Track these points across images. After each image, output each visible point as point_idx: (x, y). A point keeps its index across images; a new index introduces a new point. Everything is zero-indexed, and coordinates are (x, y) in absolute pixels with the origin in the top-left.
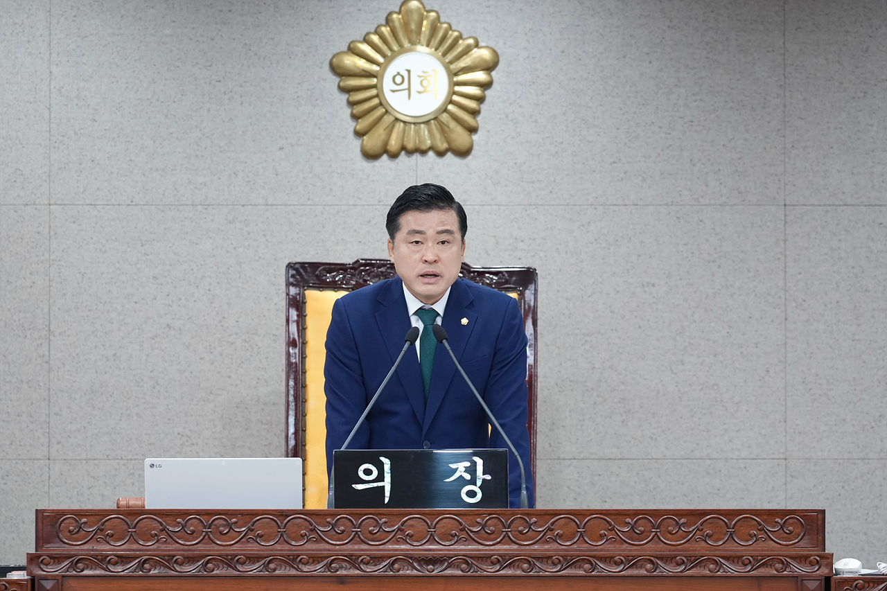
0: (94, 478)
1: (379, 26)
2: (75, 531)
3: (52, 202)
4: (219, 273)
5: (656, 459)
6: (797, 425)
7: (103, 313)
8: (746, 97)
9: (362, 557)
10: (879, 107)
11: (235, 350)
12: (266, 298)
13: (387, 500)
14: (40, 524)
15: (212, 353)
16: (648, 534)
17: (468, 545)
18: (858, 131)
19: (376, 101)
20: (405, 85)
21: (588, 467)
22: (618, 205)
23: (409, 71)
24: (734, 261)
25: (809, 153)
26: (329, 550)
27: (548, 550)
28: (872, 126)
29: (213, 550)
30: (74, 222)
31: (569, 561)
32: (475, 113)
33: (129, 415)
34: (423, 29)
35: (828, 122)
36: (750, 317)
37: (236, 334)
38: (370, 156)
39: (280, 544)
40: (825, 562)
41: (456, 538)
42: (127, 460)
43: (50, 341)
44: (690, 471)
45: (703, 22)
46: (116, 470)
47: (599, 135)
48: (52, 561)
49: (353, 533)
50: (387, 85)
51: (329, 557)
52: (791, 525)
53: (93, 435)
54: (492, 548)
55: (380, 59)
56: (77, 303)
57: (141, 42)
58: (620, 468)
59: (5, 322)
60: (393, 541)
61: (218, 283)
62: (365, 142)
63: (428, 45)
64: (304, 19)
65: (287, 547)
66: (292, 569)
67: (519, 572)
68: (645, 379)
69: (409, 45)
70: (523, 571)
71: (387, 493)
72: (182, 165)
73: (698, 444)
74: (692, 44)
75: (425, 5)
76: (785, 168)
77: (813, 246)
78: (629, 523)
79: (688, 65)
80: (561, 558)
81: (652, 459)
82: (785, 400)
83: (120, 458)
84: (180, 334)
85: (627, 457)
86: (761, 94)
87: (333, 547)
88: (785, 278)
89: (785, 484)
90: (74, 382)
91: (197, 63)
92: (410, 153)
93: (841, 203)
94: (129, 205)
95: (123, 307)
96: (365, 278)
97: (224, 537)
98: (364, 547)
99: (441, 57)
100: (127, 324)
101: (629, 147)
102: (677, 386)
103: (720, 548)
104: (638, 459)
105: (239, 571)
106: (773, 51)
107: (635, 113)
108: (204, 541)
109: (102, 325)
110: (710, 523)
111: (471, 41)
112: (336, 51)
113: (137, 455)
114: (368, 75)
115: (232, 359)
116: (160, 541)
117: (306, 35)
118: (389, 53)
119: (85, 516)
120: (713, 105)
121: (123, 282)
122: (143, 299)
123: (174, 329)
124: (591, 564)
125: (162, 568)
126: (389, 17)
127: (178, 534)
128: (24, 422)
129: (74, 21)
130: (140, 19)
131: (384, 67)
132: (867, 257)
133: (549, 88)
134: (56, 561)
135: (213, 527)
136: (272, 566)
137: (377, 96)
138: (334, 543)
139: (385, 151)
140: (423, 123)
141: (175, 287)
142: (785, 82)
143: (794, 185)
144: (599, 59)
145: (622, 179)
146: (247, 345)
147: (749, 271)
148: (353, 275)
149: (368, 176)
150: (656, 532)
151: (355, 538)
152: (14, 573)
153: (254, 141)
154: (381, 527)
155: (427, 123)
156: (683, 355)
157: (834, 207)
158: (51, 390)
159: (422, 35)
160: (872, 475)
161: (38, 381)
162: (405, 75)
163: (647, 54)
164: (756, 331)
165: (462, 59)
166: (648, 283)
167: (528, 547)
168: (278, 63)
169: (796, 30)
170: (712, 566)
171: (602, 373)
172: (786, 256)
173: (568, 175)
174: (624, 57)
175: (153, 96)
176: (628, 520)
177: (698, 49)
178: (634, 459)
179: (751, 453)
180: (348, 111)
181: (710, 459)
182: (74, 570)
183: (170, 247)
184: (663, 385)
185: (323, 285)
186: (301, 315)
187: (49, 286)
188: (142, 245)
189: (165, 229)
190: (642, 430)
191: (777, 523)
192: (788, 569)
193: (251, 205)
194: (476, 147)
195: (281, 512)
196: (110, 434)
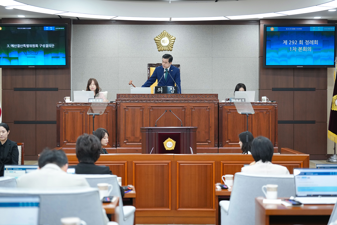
1: (160, 34)
9: (159, 100)
13: (162, 93)
14: (117, 96)
17: (172, 98)
22: (191, 57)
24: (206, 64)
29: (139, 99)
30: (121, 59)
32: (173, 45)
35: (218, 47)
38: (159, 51)
39: (148, 98)
40: (218, 101)
43: (118, 75)
47: (188, 48)
48: (119, 100)
49: (157, 97)
55: (160, 38)
56: (122, 70)
59: (113, 72)
60: (163, 98)
61: (140, 67)
64: (151, 33)
68: (194, 80)
76: (212, 52)
82: (212, 82)
87: (155, 99)
90: (121, 80)
91: (137, 39)
92: (164, 50)
93: (219, 57)
101: (192, 50)
103: (205, 99)
109: (125, 72)
112: (155, 37)
114: (159, 41)
116: (133, 98)
119: (123, 95)
120: (203, 44)
121: (128, 67)
122: (130, 69)
124: (188, 101)
125: (133, 101)
129: (121, 34)
131: (161, 39)
132: (223, 64)
133: (182, 42)
135: (139, 96)
136: (147, 101)
144: (188, 38)
145: (191, 54)
147: (208, 66)
148: (156, 65)
149: (159, 53)
150: (196, 97)
153: (144, 49)
154: (161, 96)
166: (195, 67)
167: (180, 99)
168: (147, 39)
169: (214, 35)
172: (212, 64)
173: (184, 53)
174: (192, 38)
180: (156, 45)
182: (122, 102)
183: (134, 63)
184: (197, 80)
185: (152, 67)
186: (150, 70)
187: (118, 68)
188: (130, 62)
189: (133, 60)
190: (194, 86)
191: (212, 96)
192: (213, 102)
193: (144, 57)
194: (173, 50)
195: (148, 94)
196: (126, 87)
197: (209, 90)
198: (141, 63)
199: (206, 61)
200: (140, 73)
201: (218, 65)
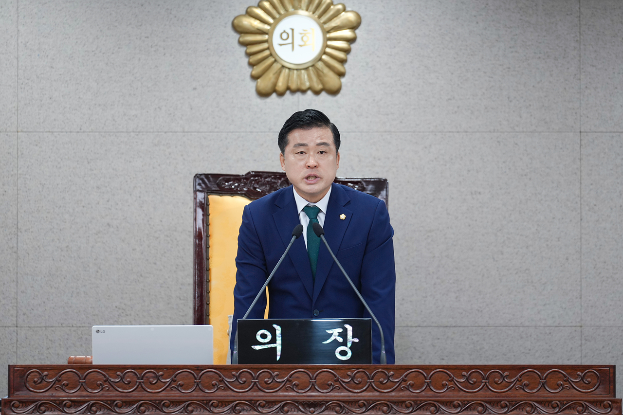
0: (51, 341)
2: (39, 381)
3: (19, 130)
4: (148, 184)
5: (482, 327)
6: (590, 301)
7: (58, 215)
8: (550, 49)
9: (260, 402)
11: (159, 243)
12: (183, 203)
13: (278, 358)
14: (12, 376)
15: (141, 245)
16: (479, 384)
17: (341, 392)
19: (267, 53)
20: (290, 40)
21: (430, 333)
22: (453, 132)
23: (293, 30)
24: (541, 175)
25: (598, 92)
26: (234, 396)
27: (403, 397)
29: (144, 396)
30: (36, 145)
31: (418, 405)
32: (343, 62)
33: (78, 293)
35: (614, 69)
36: (554, 218)
37: (160, 231)
38: (263, 94)
39: (196, 391)
40: (615, 405)
41: (332, 388)
42: (77, 327)
43: (17, 236)
44: (508, 336)
46: (68, 335)
47: (438, 79)
48: (21, 404)
49: (253, 383)
50: (276, 40)
51: (234, 402)
52: (589, 377)
53: (51, 308)
54: (359, 394)
55: (271, 21)
56: (39, 207)
57: (88, 7)
58: (454, 333)
60: (283, 390)
61: (146, 192)
62: (259, 84)
63: (307, 10)
65: (201, 394)
66: (205, 411)
67: (380, 413)
68: (473, 266)
69: (293, 10)
70: (383, 412)
71: (279, 353)
72: (119, 101)
73: (514, 315)
74: (509, 9)
76: (580, 103)
77: (602, 163)
78: (464, 376)
79: (506, 25)
80: (412, 403)
81: (479, 326)
82: (581, 281)
83: (71, 325)
84: (118, 230)
85: (459, 325)
86: (561, 47)
87: (237, 394)
89: (581, 346)
90: (36, 267)
91: (130, 24)
92: (293, 92)
94: (78, 132)
95: (74, 210)
96: (255, 186)
97: (153, 386)
98: (261, 394)
99: (317, 19)
100: (77, 223)
101: (461, 88)
102: (498, 271)
103: (535, 394)
104: (468, 327)
105: (165, 412)
106: (571, 14)
107: (466, 61)
108: (138, 389)
109: (57, 224)
110: (527, 376)
111: (340, 7)
112: (236, 14)
113: (84, 323)
114: (262, 32)
115: (157, 250)
116: (104, 389)
118: (277, 16)
119: (46, 370)
121: (74, 191)
122: (89, 204)
123: (113, 227)
124: (436, 407)
125: (106, 410)
127: (118, 384)
131: (273, 26)
133: (399, 43)
134: (24, 404)
135: (145, 378)
136: (190, 408)
137: (268, 48)
138: (238, 390)
139: (274, 91)
140: (304, 69)
141: (114, 195)
142: (580, 38)
143: (588, 117)
144: (438, 20)
145: (456, 112)
146: (169, 239)
147: (553, 182)
148: (245, 184)
149: (261, 110)
150: (486, 382)
151: (254, 387)
153: (174, 83)
154: (274, 379)
155: (306, 69)
156: (502, 246)
157: (618, 134)
158: (19, 274)
161: (9, 267)
162: (290, 32)
163: (475, 16)
164: (559, 228)
165: (333, 20)
166: (476, 192)
167: (387, 394)
168: (192, 23)
170: (528, 409)
171: (440, 261)
172: (581, 172)
173: (414, 109)
174: (457, 19)
175: (97, 49)
176: (464, 373)
177: (513, 12)
178: (465, 327)
179: (554, 322)
180: (245, 60)
181: (523, 326)
182: (38, 412)
183: (110, 164)
184: (487, 270)
185: (222, 191)
186: (206, 214)
187: (18, 194)
188: (88, 163)
189: (106, 150)
190: (472, 304)
191: (579, 375)
192: (587, 411)
193: (171, 132)
194: (344, 88)
195: (198, 366)
196: (64, 308)
197: (564, 326)
198: (154, 168)
199: (545, 156)
200: (150, 225)
201: (617, 178)
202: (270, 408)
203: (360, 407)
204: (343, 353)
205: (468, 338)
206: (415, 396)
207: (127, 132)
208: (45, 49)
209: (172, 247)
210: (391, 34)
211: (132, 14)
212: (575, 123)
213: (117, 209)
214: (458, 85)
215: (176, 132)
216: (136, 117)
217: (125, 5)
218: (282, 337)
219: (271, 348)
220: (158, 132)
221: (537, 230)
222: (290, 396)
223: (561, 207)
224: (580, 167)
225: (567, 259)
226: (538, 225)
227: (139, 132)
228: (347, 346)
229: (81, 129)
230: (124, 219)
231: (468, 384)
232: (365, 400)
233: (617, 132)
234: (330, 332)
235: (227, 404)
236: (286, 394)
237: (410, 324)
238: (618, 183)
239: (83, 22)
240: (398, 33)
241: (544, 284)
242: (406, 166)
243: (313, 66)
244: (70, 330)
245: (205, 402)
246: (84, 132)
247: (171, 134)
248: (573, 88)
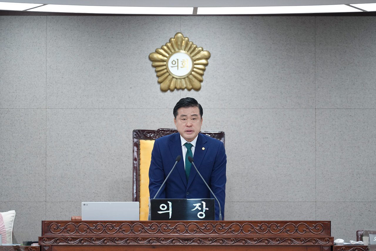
0: (62, 209)
1: (167, 43)
2: (56, 229)
3: (47, 108)
4: (108, 133)
5: (268, 202)
6: (320, 189)
7: (66, 148)
8: (301, 69)
9: (161, 238)
10: (350, 73)
11: (114, 162)
12: (125, 143)
13: (170, 217)
14: (43, 226)
15: (105, 163)
16: (266, 230)
17: (200, 234)
18: (342, 81)
19: (165, 71)
20: (176, 65)
21: (243, 205)
22: (254, 109)
23: (178, 60)
24: (297, 129)
25: (324, 90)
26: (149, 236)
27: (229, 236)
28: (347, 79)
29: (106, 236)
30: (55, 115)
31: (237, 240)
32: (202, 75)
33: (75, 186)
34: (183, 44)
35: (331, 78)
36: (303, 150)
37: (114, 156)
38: (164, 91)
39: (131, 233)
40: (331, 240)
41: (196, 231)
42: (74, 202)
43: (46, 158)
44: (281, 206)
45: (285, 41)
46: (70, 206)
47: (247, 83)
48: (48, 240)
49: (158, 230)
50: (170, 64)
51: (149, 238)
52: (318, 226)
53: (62, 193)
54: (209, 235)
55: (167, 55)
56: (56, 144)
57: (80, 49)
58: (255, 205)
59: (30, 151)
60: (173, 232)
61: (108, 137)
62: (161, 86)
63: (185, 50)
64: (139, 41)
65: (134, 234)
66: (135, 243)
67: (219, 244)
68: (264, 173)
69: (178, 50)
70: (220, 243)
71: (170, 215)
72: (95, 94)
73: (283, 196)
74: (281, 50)
75: (184, 35)
76: (315, 95)
77: (326, 124)
78: (259, 226)
79: (280, 57)
80: (234, 239)
81: (267, 202)
82: (316, 180)
83: (72, 201)
84: (94, 156)
85: (257, 201)
86: (306, 68)
87: (151, 235)
88: (315, 136)
89: (316, 211)
90: (55, 173)
91: (100, 57)
92: (178, 89)
93: (336, 108)
94: (75, 109)
95: (73, 146)
97: (111, 231)
98: (162, 234)
99: (190, 55)
100: (75, 152)
101: (258, 87)
102: (276, 175)
103: (293, 235)
104: (261, 202)
105: (116, 243)
106: (311, 52)
107: (261, 75)
108: (103, 232)
109: (65, 153)
110: (289, 226)
111: (200, 49)
112: (151, 52)
113: (78, 200)
114: (163, 61)
115: (113, 165)
117: (140, 46)
118: (170, 53)
119: (60, 223)
120: (289, 72)
121: (73, 137)
122: (80, 143)
123: (92, 154)
124: (245, 241)
125: (88, 242)
126: (171, 40)
127: (94, 230)
128: (37, 188)
129: (55, 41)
130: (79, 40)
131: (168, 58)
132: (346, 128)
133: (229, 66)
134: (49, 239)
135: (107, 227)
136: (128, 241)
137: (166, 69)
138: (151, 233)
139: (169, 89)
140: (183, 78)
141: (92, 139)
142: (315, 63)
143: (319, 101)
144: (247, 55)
145: (256, 99)
146: (118, 160)
147: (302, 133)
149: (163, 98)
150: (269, 229)
151: (159, 231)
152: (34, 244)
153: (121, 85)
154: (168, 227)
155: (184, 78)
156: (278, 164)
157: (333, 110)
158: (47, 177)
159: (183, 46)
160: (348, 208)
161: (42, 173)
162: (176, 61)
163: (265, 53)
164: (305, 155)
165: (197, 55)
166: (265, 137)
167: (222, 235)
168: (130, 56)
169: (320, 44)
170: (289, 242)
171: (248, 170)
172: (316, 128)
173: (236, 98)
174: (256, 54)
175: (84, 69)
177: (283, 51)
179: (303, 200)
180: (155, 74)
181: (288, 202)
182: (56, 243)
183: (90, 124)
184: (271, 175)
185: (146, 138)
186: (138, 149)
187: (46, 138)
188: (80, 123)
189: (88, 117)
190: (263, 191)
191: (313, 226)
192: (317, 243)
193: (120, 109)
194: (202, 87)
195: (132, 222)
196: (68, 193)
197: (308, 202)
198: (111, 126)
199: (298, 120)
200: (109, 153)
201: (333, 131)
202: (166, 241)
203: (209, 241)
204: (201, 215)
205: (261, 207)
206: (236, 236)
207: (98, 109)
208: (59, 69)
209: (120, 164)
210: (225, 62)
211: (101, 52)
212: (313, 104)
213: (94, 146)
214: (257, 86)
215: (122, 109)
216: (103, 101)
217: (98, 48)
218: (172, 207)
219: (167, 212)
220: (113, 109)
221: (294, 155)
222: (176, 236)
223: (306, 145)
224: (315, 125)
225: (309, 170)
226: (295, 153)
227: (104, 109)
228: (203, 212)
229: (76, 107)
230: (97, 150)
231: (261, 230)
232: (211, 237)
233: (333, 109)
234: (195, 205)
235: (146, 239)
236: (174, 234)
237: (234, 201)
238: (333, 133)
239: (78, 56)
240: (228, 61)
241: (298, 181)
242: (232, 125)
243: (187, 77)
244: (71, 203)
245: (135, 238)
246: (78, 109)
247: (119, 109)
248: (312, 87)
